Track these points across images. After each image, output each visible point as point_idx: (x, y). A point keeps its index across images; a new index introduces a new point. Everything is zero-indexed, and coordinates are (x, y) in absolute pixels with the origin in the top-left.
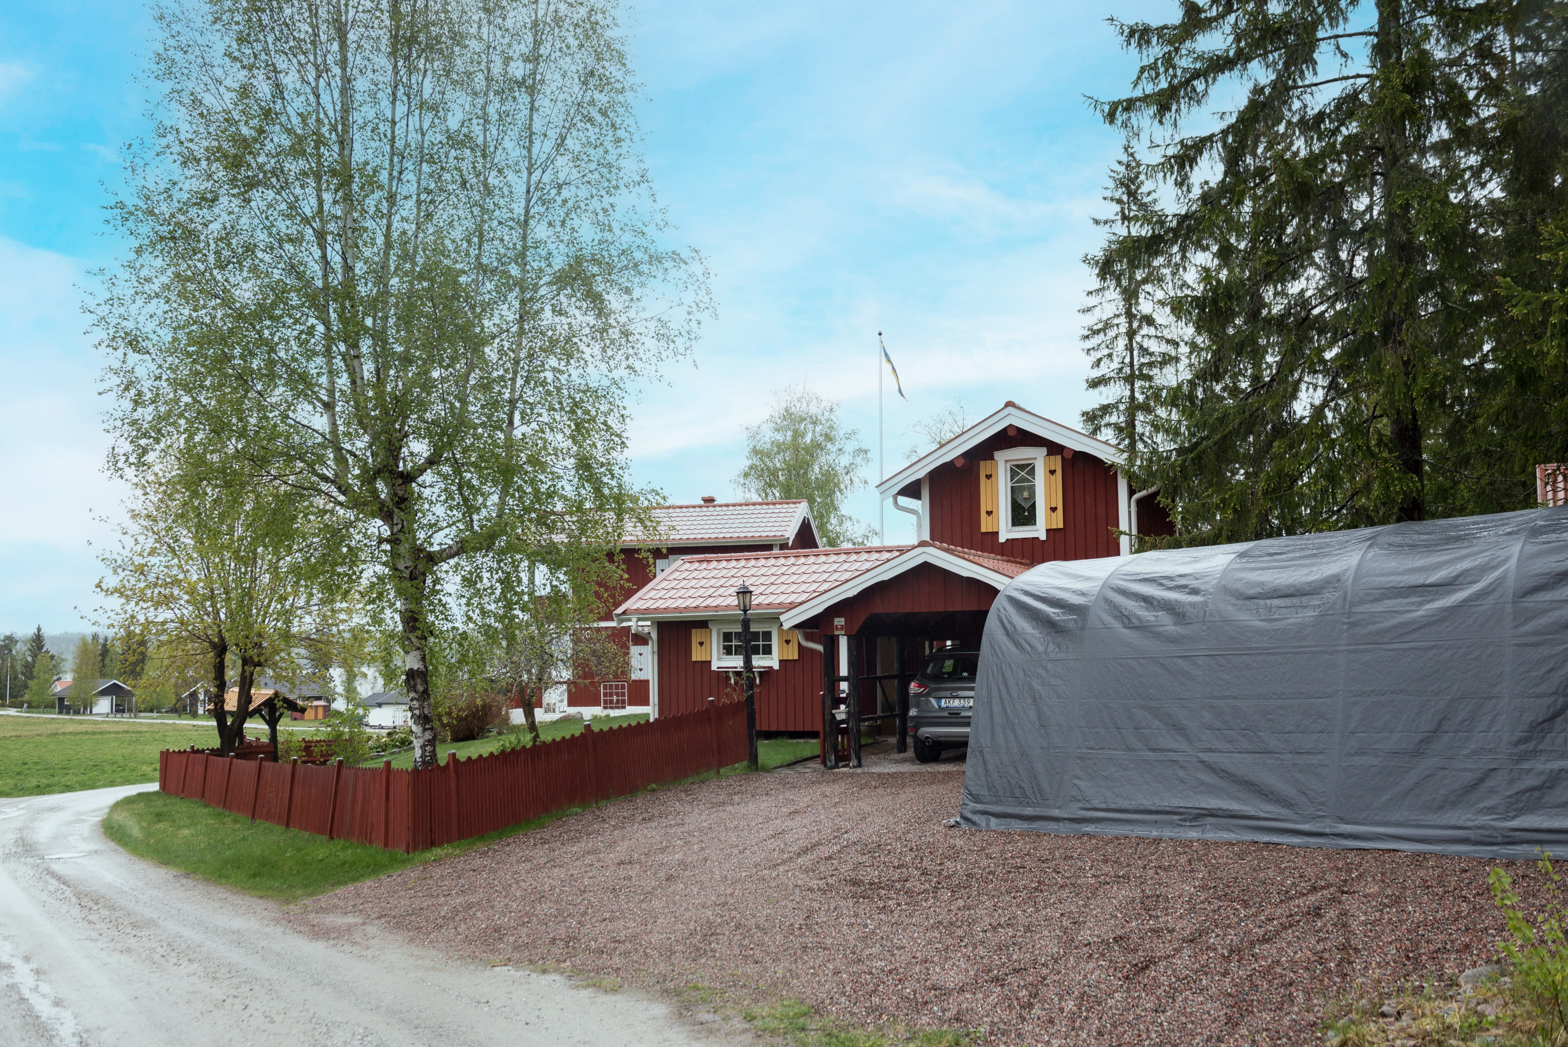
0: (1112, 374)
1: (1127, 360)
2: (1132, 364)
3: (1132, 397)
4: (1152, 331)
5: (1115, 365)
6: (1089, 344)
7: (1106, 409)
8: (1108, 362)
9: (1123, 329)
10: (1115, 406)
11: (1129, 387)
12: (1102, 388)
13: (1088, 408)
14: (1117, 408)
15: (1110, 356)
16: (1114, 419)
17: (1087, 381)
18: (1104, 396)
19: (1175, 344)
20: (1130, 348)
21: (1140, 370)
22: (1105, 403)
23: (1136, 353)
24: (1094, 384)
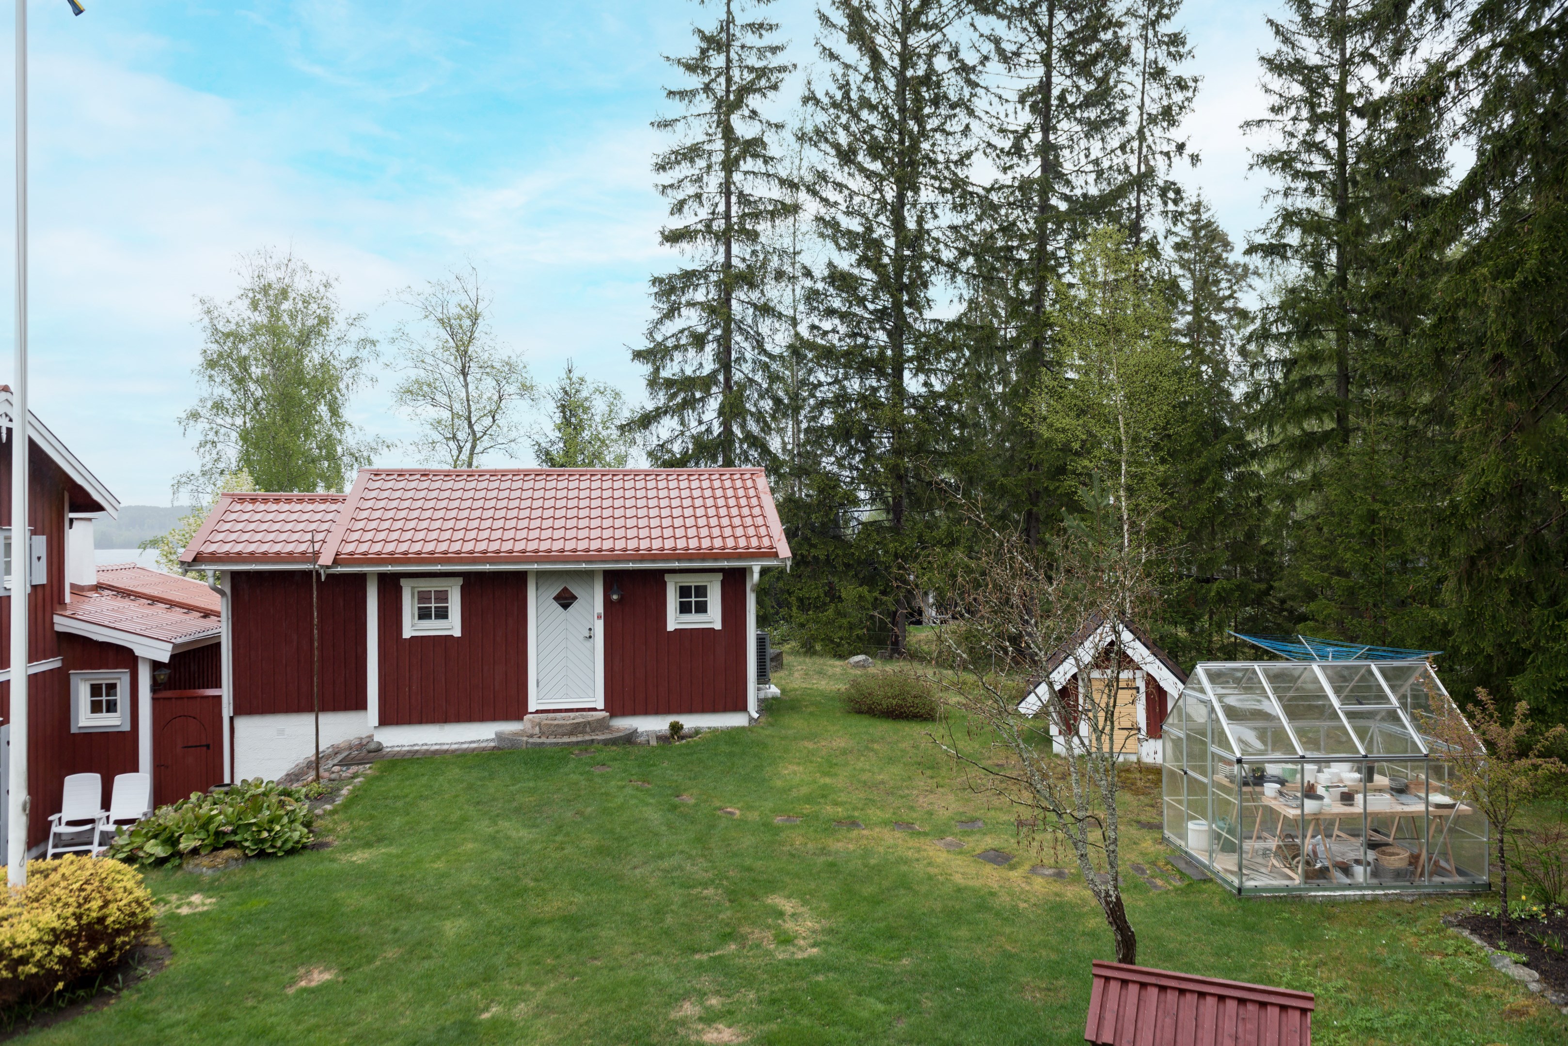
0: (700, 227)
1: (721, 208)
2: (727, 216)
3: (728, 265)
4: (758, 165)
5: (704, 213)
6: (667, 178)
7: (689, 278)
8: (696, 205)
9: (717, 158)
10: (703, 274)
11: (722, 249)
12: (684, 245)
13: (663, 272)
14: (706, 278)
15: (698, 196)
16: (700, 296)
17: (662, 233)
18: (688, 255)
19: (793, 186)
20: (726, 189)
21: (742, 223)
22: (689, 267)
23: (734, 199)
24: (674, 237)
